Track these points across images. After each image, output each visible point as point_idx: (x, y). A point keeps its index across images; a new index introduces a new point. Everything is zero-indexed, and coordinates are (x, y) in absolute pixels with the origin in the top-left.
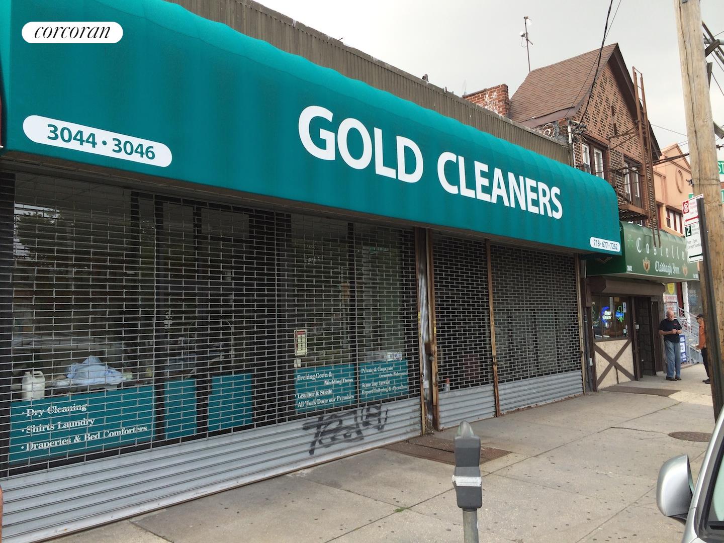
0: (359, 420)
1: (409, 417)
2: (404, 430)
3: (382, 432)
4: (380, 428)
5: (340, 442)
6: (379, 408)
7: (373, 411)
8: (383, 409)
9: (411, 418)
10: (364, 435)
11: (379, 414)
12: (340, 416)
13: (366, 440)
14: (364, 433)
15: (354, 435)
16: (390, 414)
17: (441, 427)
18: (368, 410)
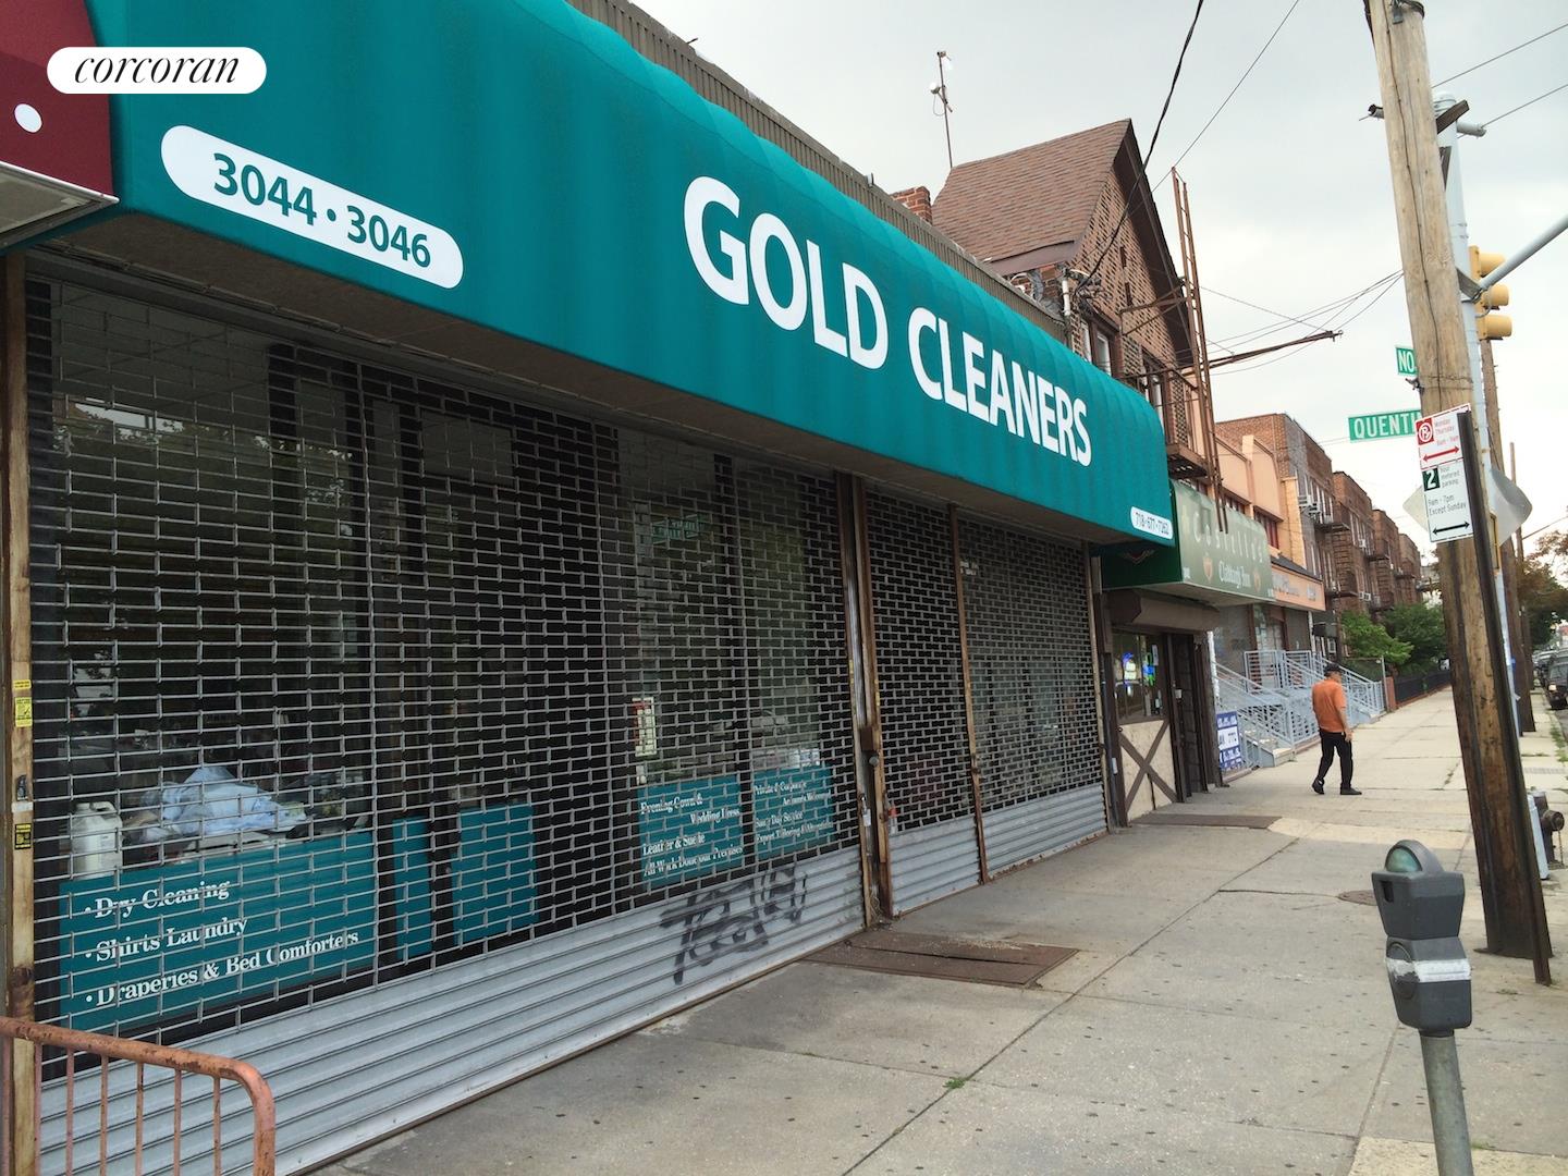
0: (759, 902)
1: (841, 892)
2: (833, 922)
3: (799, 925)
4: (794, 916)
5: (728, 953)
6: (790, 872)
7: (782, 879)
8: (799, 874)
9: (847, 893)
10: (769, 934)
11: (792, 885)
12: (725, 894)
13: (773, 944)
14: (769, 929)
15: (751, 937)
16: (811, 885)
17: (896, 910)
18: (773, 876)
